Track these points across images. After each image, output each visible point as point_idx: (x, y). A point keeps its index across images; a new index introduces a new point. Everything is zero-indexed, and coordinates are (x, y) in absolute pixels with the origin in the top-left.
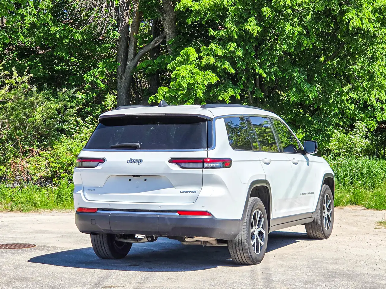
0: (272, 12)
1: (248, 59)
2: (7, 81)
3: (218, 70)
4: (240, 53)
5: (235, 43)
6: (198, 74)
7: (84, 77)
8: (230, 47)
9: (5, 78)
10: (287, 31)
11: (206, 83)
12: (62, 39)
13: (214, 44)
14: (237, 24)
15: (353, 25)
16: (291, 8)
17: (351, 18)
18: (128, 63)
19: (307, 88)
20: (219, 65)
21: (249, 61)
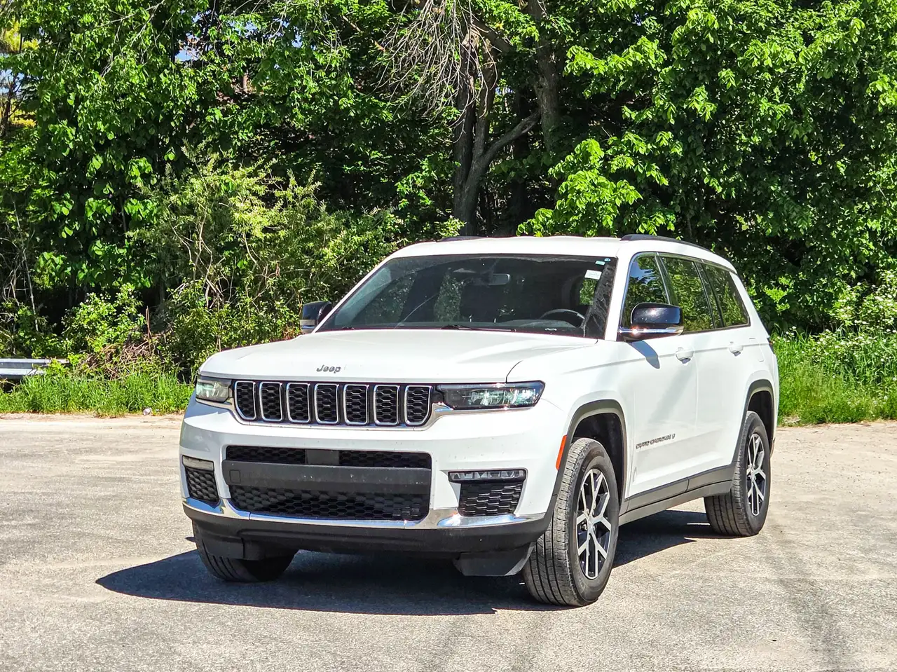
0: (736, 79)
1: (691, 159)
2: (277, 193)
3: (639, 179)
4: (678, 150)
5: (670, 133)
6: (604, 186)
7: (397, 187)
8: (662, 139)
9: (275, 188)
10: (762, 111)
11: (618, 203)
12: (358, 118)
13: (633, 133)
14: (673, 97)
15: (884, 104)
16: (771, 71)
17: (881, 90)
18: (474, 162)
19: (794, 214)
20: (641, 171)
21: (693, 163)
